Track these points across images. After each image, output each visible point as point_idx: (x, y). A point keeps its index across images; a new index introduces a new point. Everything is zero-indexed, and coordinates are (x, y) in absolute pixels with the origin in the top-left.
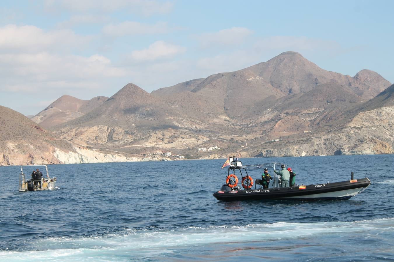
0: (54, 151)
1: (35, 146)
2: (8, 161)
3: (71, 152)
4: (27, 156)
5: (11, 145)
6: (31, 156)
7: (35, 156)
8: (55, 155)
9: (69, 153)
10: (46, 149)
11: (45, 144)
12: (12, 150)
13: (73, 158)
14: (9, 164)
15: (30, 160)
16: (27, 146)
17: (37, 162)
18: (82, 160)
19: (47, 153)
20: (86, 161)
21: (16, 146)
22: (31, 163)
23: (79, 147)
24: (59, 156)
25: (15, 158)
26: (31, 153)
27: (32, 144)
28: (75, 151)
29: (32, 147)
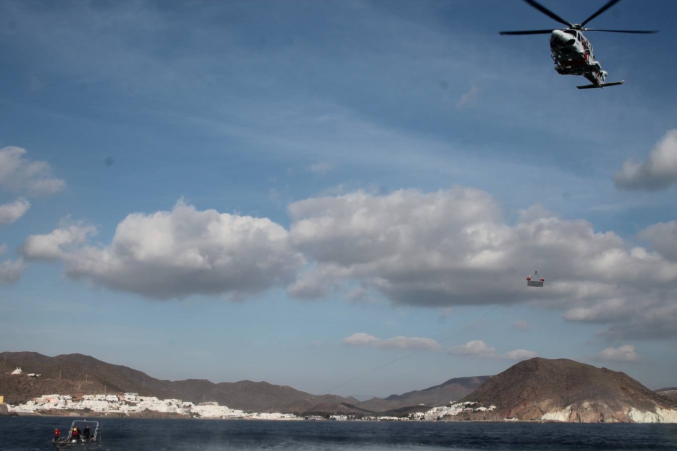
0: (630, 411)
1: (610, 406)
2: (580, 419)
3: (649, 412)
4: (599, 414)
5: (586, 404)
6: (602, 415)
7: (606, 415)
8: (630, 414)
9: (646, 413)
10: (619, 408)
11: (621, 404)
12: (586, 409)
13: (650, 418)
14: (580, 422)
15: (601, 419)
16: (602, 406)
17: (608, 420)
18: (659, 420)
19: (619, 413)
20: (661, 421)
21: (591, 405)
22: (602, 421)
23: (661, 409)
24: (633, 416)
25: (586, 416)
26: (602, 412)
27: (607, 403)
28: (654, 411)
29: (606, 406)
